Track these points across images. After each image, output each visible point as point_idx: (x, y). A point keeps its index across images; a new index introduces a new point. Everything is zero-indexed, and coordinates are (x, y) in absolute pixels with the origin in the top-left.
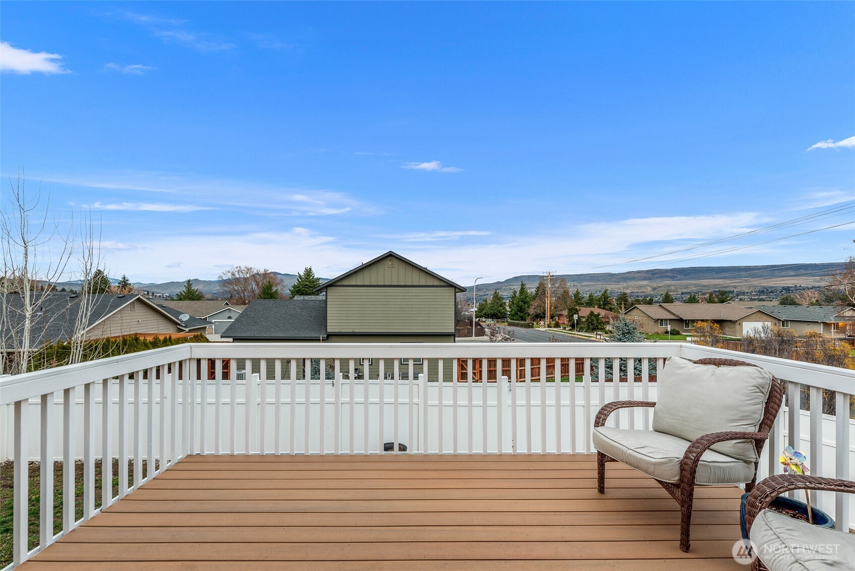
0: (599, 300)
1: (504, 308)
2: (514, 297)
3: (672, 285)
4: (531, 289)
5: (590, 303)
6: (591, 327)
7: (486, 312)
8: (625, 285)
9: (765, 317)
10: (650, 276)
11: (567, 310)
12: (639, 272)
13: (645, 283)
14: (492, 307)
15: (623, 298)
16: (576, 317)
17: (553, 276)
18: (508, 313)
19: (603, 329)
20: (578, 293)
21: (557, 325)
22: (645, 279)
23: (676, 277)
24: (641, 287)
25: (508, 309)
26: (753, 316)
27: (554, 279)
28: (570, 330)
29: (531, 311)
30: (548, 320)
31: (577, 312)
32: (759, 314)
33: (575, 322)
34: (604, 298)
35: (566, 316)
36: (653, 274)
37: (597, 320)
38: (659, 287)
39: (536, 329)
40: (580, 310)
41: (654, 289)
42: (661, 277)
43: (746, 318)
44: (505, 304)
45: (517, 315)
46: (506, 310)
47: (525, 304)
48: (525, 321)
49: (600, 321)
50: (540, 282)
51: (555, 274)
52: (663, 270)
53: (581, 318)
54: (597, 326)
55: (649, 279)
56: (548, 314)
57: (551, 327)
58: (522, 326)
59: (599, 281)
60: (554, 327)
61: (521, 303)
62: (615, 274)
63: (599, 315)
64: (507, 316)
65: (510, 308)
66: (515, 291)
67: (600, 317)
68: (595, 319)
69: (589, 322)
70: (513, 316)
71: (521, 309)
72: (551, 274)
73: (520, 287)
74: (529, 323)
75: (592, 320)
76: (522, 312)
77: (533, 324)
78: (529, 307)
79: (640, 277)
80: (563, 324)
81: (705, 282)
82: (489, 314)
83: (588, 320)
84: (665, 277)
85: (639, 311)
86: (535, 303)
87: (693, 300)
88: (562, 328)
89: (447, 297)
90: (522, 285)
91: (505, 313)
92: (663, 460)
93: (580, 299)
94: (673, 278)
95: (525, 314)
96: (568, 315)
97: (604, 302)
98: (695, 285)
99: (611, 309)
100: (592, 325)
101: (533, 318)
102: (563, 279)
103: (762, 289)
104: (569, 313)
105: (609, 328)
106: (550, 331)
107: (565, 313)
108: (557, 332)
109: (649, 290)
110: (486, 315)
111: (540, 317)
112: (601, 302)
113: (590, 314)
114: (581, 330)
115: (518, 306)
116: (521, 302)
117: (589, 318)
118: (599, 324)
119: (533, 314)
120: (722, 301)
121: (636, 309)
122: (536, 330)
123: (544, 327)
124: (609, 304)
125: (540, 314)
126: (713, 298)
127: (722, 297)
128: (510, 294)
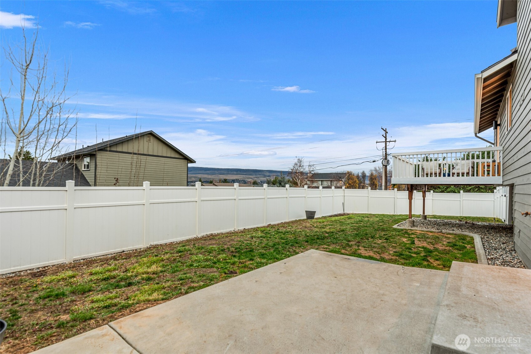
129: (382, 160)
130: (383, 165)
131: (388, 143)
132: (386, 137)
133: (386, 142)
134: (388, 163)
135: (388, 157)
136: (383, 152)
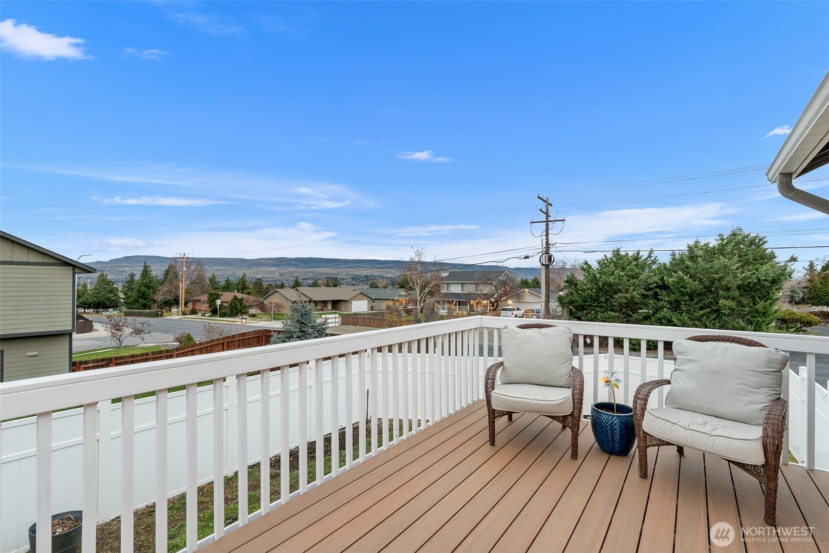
0: (238, 285)
1: (116, 295)
2: (131, 281)
3: (295, 272)
4: (157, 272)
5: (228, 287)
6: (235, 311)
7: (85, 300)
8: (256, 270)
9: (364, 297)
10: (278, 263)
11: (207, 295)
12: (268, 259)
13: (274, 269)
14: (96, 293)
15: (258, 283)
16: (218, 302)
17: (187, 258)
18: (122, 301)
19: (246, 313)
20: (214, 277)
21: (194, 312)
22: (274, 265)
23: (298, 265)
24: (270, 272)
25: (122, 295)
26: (357, 297)
27: (190, 262)
28: (210, 316)
29: (159, 297)
30: (182, 307)
31: (218, 297)
32: (361, 295)
33: (218, 307)
34: (243, 283)
35: (206, 302)
36: (280, 262)
37: (241, 304)
38: (285, 273)
39: (167, 317)
40: (222, 295)
41: (282, 275)
42: (286, 265)
43: (353, 298)
44: (117, 289)
45: (138, 302)
46: (119, 296)
47: (150, 289)
48: (150, 309)
49: (243, 305)
50: (171, 265)
51: (190, 256)
52: (288, 258)
53: (223, 303)
54: (241, 310)
55: (276, 265)
56: (182, 301)
57: (185, 314)
58: (147, 315)
59: (231, 265)
60: (190, 314)
61: (143, 289)
62: (247, 260)
63: (242, 299)
64: (120, 304)
65: (125, 294)
66: (132, 274)
67: (243, 301)
68: (239, 303)
69: (233, 307)
70: (128, 304)
71: (143, 296)
72: (186, 256)
73: (142, 268)
74: (157, 312)
75: (236, 305)
76: (145, 299)
77: (163, 312)
78: (154, 292)
79: (270, 263)
80: (200, 310)
81: (319, 270)
82: (90, 304)
83: (231, 305)
84: (290, 264)
85: (279, 294)
86: (165, 288)
87: (315, 285)
88: (200, 315)
89: (57, 280)
90: (145, 267)
91: (117, 301)
92: (564, 400)
93: (216, 283)
94: (296, 266)
95: (150, 301)
96: (208, 301)
97: (242, 286)
98: (312, 272)
99: (249, 294)
100: (235, 309)
101: (161, 305)
102: (199, 262)
103: (353, 276)
104: (209, 297)
105: (252, 312)
106: (186, 319)
107: (205, 297)
108: (196, 320)
109: (277, 276)
110: (85, 304)
111: (171, 303)
112: (240, 287)
113: (233, 299)
114: (224, 315)
115: (139, 292)
116: (144, 287)
117: (232, 302)
118: (243, 308)
119: (161, 301)
120: (335, 286)
121: (276, 293)
122: (168, 319)
123: (178, 315)
124: (247, 288)
125: (170, 301)
126: (329, 283)
127: (334, 283)
128: (125, 277)
129: (541, 254)
130: (542, 264)
131: (551, 225)
132: (547, 213)
133: (547, 222)
134: (551, 261)
135: (551, 250)
136: (542, 241)
